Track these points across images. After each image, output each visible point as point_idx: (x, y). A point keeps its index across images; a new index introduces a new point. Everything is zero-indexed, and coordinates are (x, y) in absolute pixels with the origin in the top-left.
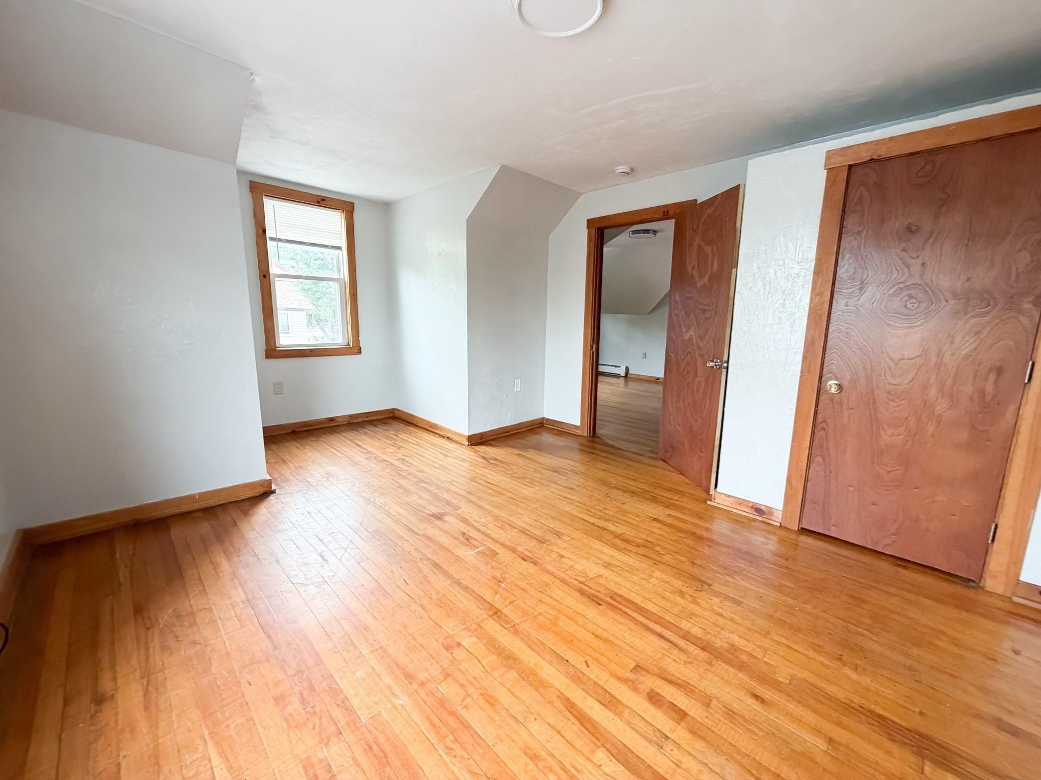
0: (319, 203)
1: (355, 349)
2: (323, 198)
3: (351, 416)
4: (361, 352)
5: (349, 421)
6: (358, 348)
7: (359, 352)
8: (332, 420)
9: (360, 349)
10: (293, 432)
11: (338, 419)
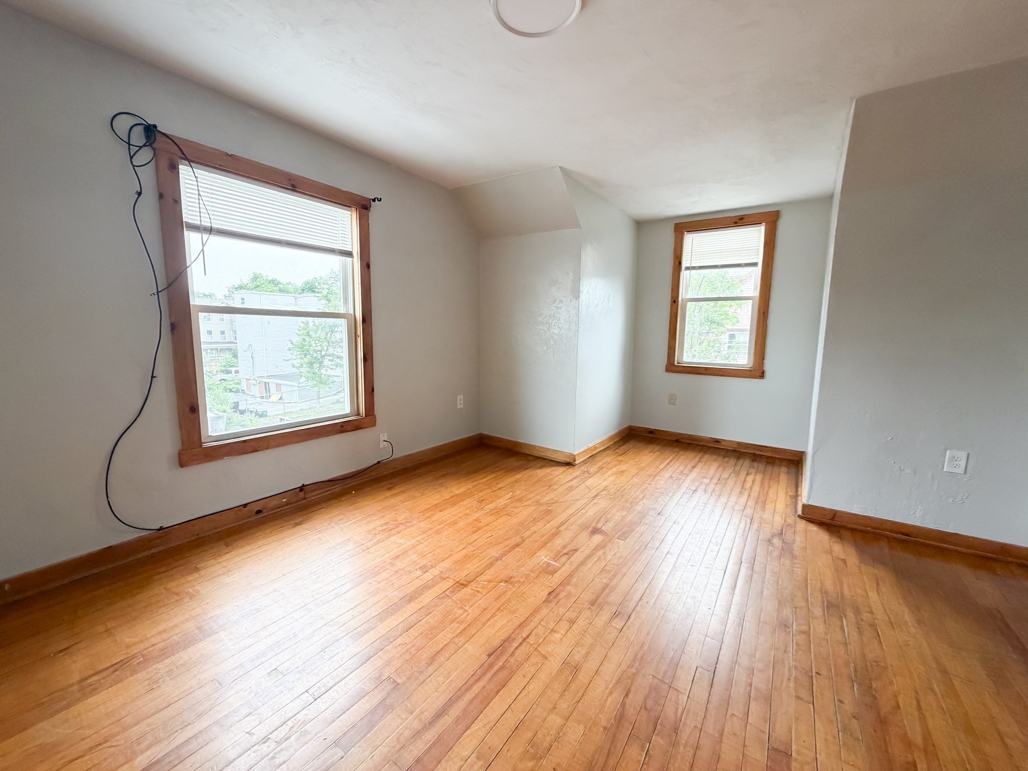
0: (736, 223)
1: (757, 372)
2: (740, 217)
3: (739, 444)
4: (763, 376)
5: (735, 448)
6: (762, 371)
7: (762, 375)
8: (717, 441)
9: (763, 372)
10: (677, 441)
11: (723, 443)
